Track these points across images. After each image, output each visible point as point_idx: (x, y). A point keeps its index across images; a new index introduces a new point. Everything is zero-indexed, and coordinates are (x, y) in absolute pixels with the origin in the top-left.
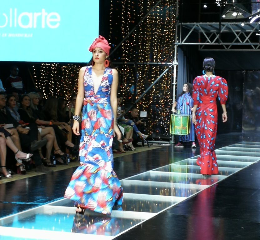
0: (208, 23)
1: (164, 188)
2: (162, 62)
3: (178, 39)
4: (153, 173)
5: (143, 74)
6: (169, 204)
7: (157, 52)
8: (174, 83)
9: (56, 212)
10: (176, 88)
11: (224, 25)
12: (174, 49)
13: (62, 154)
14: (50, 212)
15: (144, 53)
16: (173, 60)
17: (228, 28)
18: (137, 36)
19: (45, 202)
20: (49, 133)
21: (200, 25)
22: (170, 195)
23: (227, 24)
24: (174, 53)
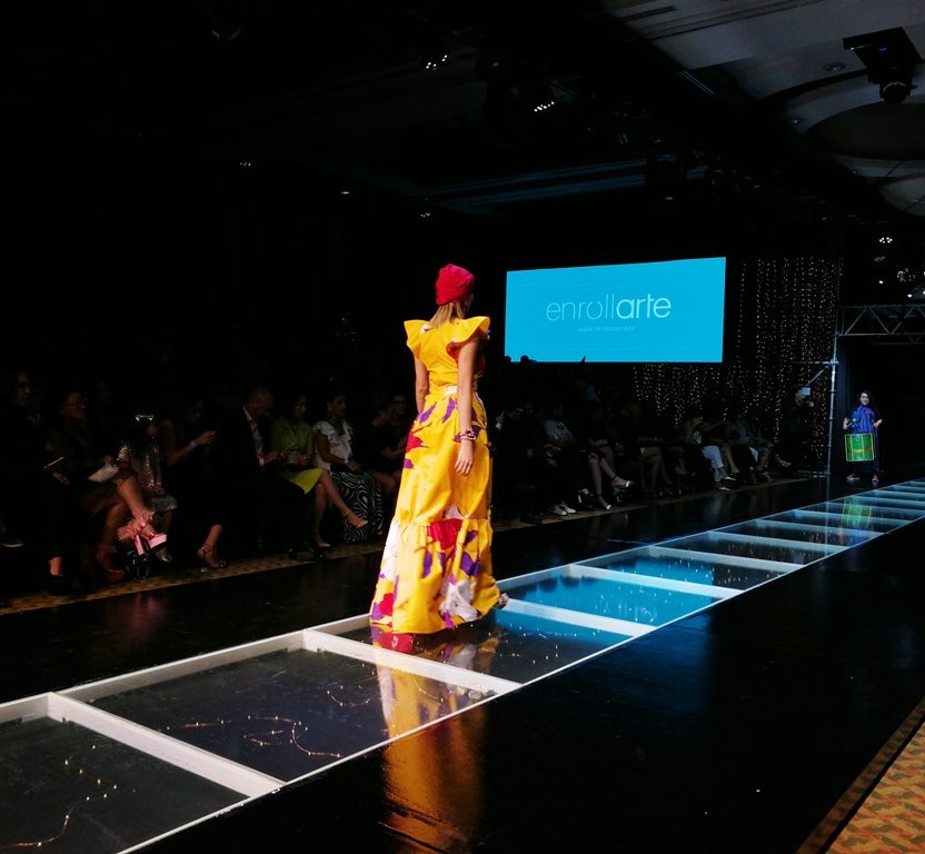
0: (885, 306)
1: (815, 534)
2: (813, 360)
3: (839, 329)
4: (799, 513)
5: (785, 378)
6: (822, 554)
7: (808, 348)
8: (833, 390)
9: (664, 554)
10: (835, 397)
11: (909, 308)
12: (833, 342)
13: (670, 483)
14: (657, 555)
15: (789, 349)
16: (832, 357)
17: (915, 312)
18: (778, 327)
19: (649, 542)
20: (655, 455)
21: (874, 309)
22: (823, 543)
23: (913, 306)
24: (832, 348)
